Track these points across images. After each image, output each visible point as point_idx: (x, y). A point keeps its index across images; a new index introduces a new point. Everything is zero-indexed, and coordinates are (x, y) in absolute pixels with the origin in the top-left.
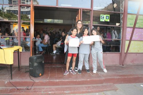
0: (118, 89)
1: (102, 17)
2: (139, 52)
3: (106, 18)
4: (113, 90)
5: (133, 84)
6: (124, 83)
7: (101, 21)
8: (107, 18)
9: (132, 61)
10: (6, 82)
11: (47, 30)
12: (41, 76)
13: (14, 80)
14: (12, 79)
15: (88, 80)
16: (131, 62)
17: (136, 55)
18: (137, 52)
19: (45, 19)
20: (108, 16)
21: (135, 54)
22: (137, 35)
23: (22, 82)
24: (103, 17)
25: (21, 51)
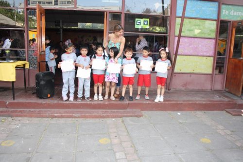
0: (142, 116)
1: (138, 22)
2: (195, 72)
3: (144, 24)
4: (136, 116)
5: (169, 112)
6: (156, 110)
7: (136, 27)
8: (146, 23)
9: (185, 84)
10: (8, 103)
11: (83, 40)
12: (49, 97)
13: (16, 101)
14: (14, 99)
15: (106, 103)
16: (183, 86)
17: (191, 76)
18: (192, 72)
19: (79, 23)
20: (147, 21)
21: (189, 75)
22: (191, 47)
23: (26, 103)
24: (140, 23)
25: (27, 67)
